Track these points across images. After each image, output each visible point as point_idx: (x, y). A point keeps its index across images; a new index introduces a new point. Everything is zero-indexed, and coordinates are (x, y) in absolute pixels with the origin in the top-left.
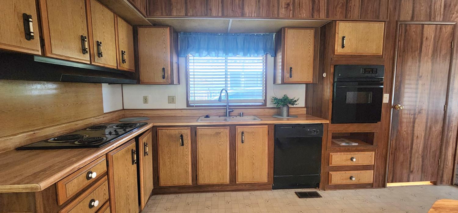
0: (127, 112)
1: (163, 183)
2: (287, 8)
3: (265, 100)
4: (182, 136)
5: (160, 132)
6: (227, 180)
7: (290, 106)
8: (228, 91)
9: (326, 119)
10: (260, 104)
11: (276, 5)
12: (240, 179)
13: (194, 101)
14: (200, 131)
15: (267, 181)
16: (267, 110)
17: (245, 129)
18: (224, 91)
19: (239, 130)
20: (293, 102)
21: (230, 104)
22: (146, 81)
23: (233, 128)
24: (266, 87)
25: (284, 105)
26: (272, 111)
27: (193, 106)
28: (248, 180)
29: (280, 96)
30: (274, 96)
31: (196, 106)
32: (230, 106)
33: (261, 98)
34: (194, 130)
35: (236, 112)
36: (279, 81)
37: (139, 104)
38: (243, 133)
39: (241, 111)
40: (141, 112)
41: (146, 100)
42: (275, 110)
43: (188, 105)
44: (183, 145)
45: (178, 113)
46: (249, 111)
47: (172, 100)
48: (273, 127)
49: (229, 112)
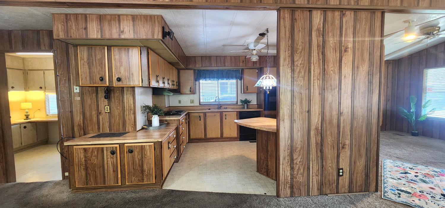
0: (171, 108)
1: (191, 137)
2: (243, 63)
3: (237, 101)
4: (200, 116)
5: (191, 115)
6: (219, 136)
7: (248, 104)
8: (219, 97)
9: (262, 109)
10: (235, 103)
11: (238, 61)
12: (225, 136)
13: (203, 102)
14: (208, 114)
15: (236, 136)
16: (238, 106)
17: (227, 113)
18: (217, 97)
19: (224, 114)
20: (249, 102)
21: (220, 103)
22: (183, 93)
23: (221, 113)
24: (237, 95)
25: (245, 103)
26: (241, 106)
27: (202, 105)
28: (228, 136)
29: (243, 99)
30: (241, 99)
31: (204, 105)
32: (220, 104)
33: (236, 100)
34: (205, 114)
35: (223, 107)
36: (243, 92)
37: (177, 104)
38: (226, 115)
39: (226, 107)
40: (178, 107)
41: (180, 102)
42: (242, 106)
43: (200, 104)
44: (200, 120)
45: (196, 108)
46: (229, 106)
47: (192, 102)
48: (239, 113)
49: (220, 107)
